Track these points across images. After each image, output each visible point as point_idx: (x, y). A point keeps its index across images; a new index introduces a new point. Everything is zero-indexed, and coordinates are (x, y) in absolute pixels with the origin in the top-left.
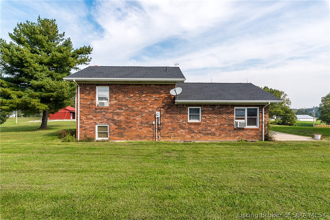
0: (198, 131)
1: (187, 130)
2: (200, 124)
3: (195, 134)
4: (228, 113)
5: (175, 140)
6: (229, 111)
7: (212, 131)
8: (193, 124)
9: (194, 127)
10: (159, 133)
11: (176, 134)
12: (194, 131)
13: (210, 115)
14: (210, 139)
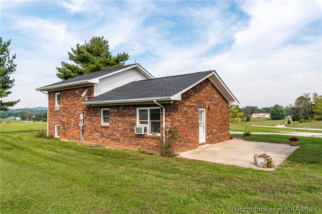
0: (107, 135)
1: (100, 134)
2: (108, 128)
3: (105, 138)
4: (130, 115)
5: (92, 143)
6: (130, 113)
7: (117, 136)
8: (104, 127)
9: (104, 131)
10: (83, 135)
11: (93, 137)
12: (105, 135)
13: (116, 118)
14: (115, 146)
